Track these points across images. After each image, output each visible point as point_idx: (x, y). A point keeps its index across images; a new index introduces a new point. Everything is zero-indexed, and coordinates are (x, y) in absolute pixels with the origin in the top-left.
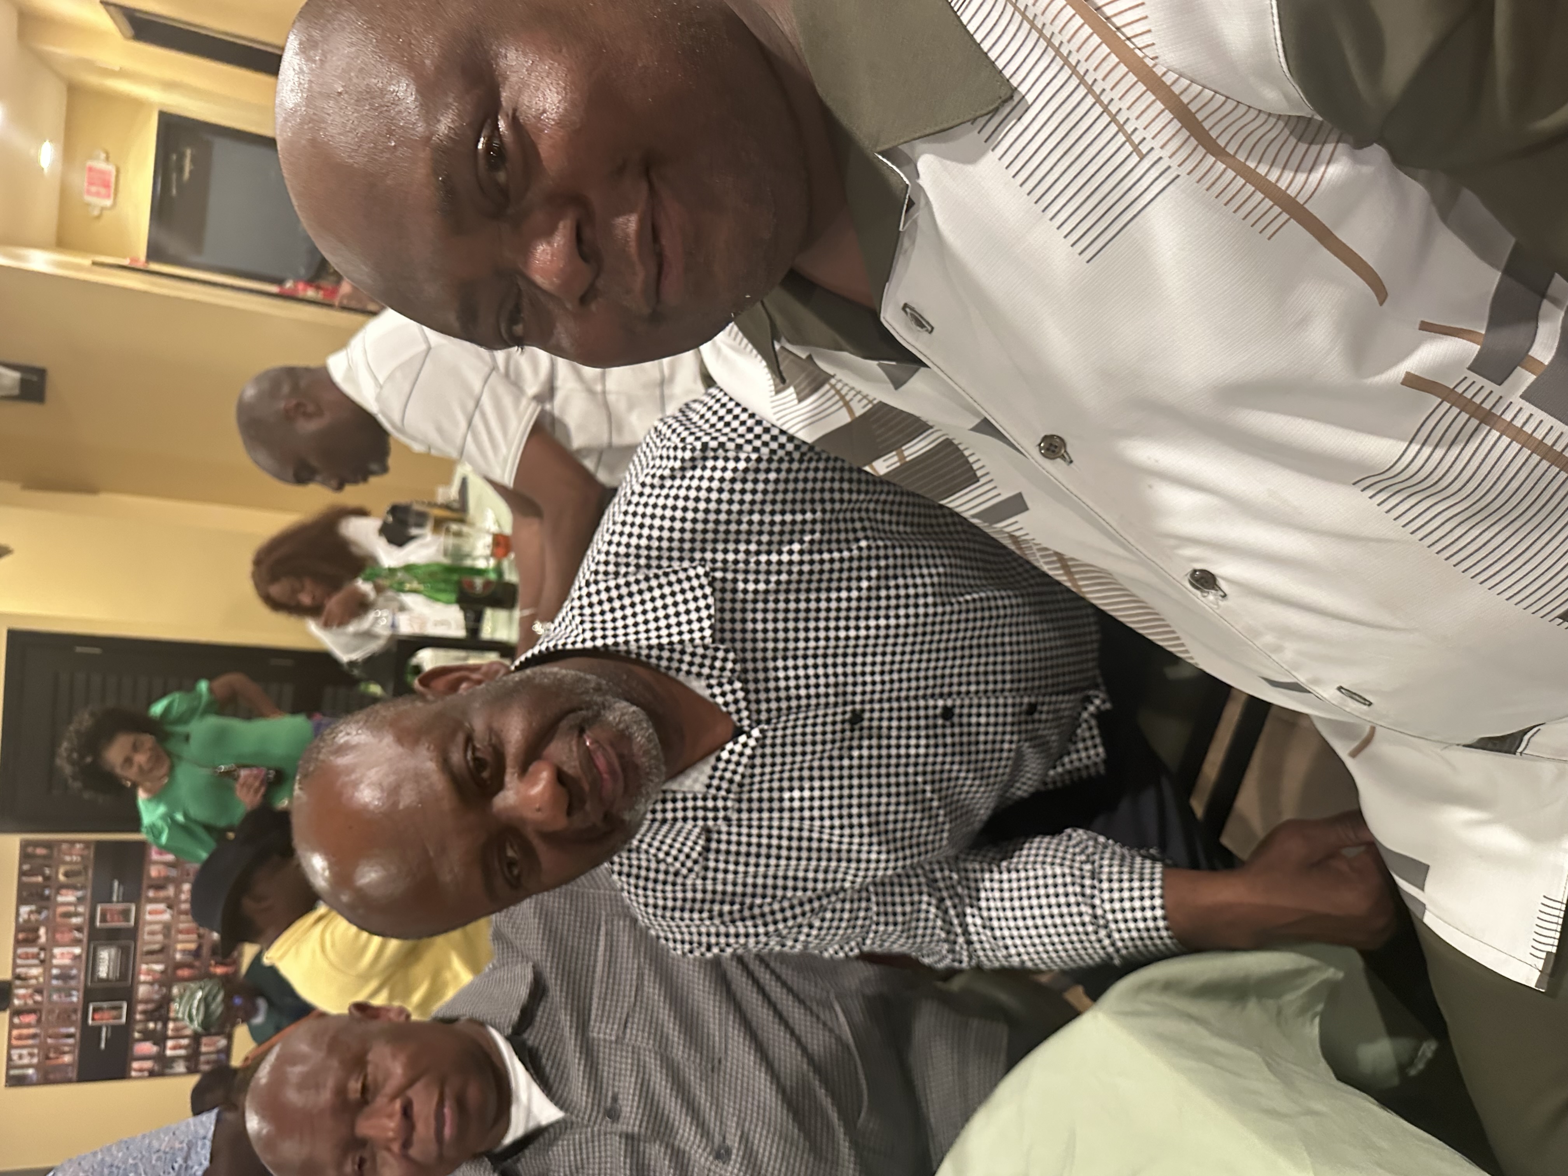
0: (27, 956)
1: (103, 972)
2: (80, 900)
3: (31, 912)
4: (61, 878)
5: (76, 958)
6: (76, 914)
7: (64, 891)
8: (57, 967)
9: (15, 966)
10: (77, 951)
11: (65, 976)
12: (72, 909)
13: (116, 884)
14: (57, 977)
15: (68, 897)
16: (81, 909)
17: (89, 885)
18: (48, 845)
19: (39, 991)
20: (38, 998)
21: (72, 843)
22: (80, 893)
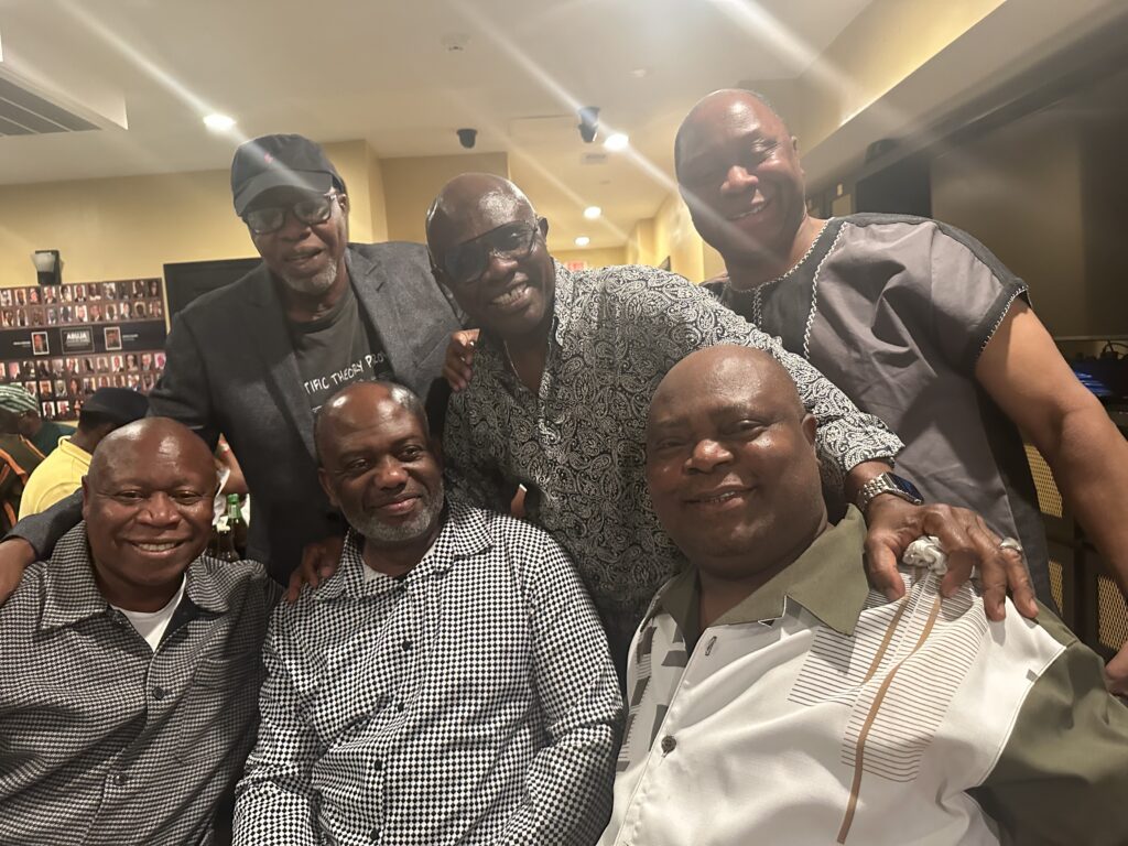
0: (79, 291)
1: (72, 337)
2: (123, 317)
3: (111, 290)
4: (137, 304)
5: (81, 320)
6: (112, 316)
7: (127, 306)
8: (73, 310)
9: (72, 286)
10: (85, 319)
11: (66, 313)
12: (115, 312)
13: (136, 336)
14: (65, 309)
15: (124, 309)
16: (115, 318)
17: (134, 320)
18: (159, 293)
19: (54, 301)
20: (49, 301)
21: (162, 307)
22: (127, 315)
